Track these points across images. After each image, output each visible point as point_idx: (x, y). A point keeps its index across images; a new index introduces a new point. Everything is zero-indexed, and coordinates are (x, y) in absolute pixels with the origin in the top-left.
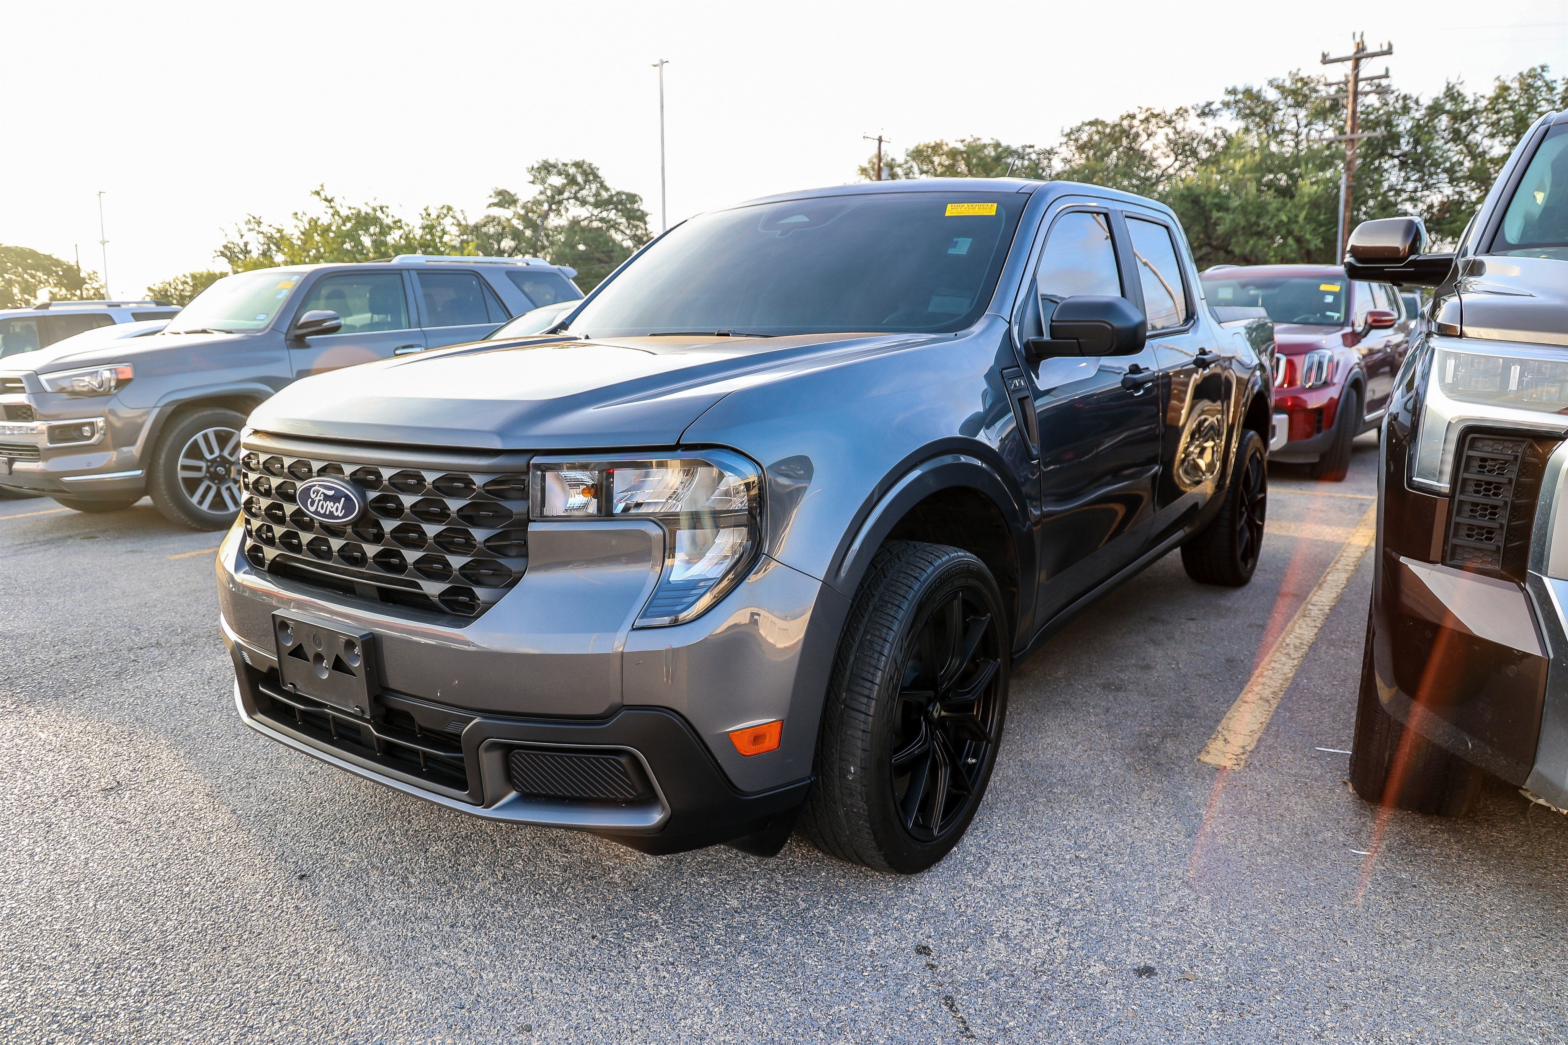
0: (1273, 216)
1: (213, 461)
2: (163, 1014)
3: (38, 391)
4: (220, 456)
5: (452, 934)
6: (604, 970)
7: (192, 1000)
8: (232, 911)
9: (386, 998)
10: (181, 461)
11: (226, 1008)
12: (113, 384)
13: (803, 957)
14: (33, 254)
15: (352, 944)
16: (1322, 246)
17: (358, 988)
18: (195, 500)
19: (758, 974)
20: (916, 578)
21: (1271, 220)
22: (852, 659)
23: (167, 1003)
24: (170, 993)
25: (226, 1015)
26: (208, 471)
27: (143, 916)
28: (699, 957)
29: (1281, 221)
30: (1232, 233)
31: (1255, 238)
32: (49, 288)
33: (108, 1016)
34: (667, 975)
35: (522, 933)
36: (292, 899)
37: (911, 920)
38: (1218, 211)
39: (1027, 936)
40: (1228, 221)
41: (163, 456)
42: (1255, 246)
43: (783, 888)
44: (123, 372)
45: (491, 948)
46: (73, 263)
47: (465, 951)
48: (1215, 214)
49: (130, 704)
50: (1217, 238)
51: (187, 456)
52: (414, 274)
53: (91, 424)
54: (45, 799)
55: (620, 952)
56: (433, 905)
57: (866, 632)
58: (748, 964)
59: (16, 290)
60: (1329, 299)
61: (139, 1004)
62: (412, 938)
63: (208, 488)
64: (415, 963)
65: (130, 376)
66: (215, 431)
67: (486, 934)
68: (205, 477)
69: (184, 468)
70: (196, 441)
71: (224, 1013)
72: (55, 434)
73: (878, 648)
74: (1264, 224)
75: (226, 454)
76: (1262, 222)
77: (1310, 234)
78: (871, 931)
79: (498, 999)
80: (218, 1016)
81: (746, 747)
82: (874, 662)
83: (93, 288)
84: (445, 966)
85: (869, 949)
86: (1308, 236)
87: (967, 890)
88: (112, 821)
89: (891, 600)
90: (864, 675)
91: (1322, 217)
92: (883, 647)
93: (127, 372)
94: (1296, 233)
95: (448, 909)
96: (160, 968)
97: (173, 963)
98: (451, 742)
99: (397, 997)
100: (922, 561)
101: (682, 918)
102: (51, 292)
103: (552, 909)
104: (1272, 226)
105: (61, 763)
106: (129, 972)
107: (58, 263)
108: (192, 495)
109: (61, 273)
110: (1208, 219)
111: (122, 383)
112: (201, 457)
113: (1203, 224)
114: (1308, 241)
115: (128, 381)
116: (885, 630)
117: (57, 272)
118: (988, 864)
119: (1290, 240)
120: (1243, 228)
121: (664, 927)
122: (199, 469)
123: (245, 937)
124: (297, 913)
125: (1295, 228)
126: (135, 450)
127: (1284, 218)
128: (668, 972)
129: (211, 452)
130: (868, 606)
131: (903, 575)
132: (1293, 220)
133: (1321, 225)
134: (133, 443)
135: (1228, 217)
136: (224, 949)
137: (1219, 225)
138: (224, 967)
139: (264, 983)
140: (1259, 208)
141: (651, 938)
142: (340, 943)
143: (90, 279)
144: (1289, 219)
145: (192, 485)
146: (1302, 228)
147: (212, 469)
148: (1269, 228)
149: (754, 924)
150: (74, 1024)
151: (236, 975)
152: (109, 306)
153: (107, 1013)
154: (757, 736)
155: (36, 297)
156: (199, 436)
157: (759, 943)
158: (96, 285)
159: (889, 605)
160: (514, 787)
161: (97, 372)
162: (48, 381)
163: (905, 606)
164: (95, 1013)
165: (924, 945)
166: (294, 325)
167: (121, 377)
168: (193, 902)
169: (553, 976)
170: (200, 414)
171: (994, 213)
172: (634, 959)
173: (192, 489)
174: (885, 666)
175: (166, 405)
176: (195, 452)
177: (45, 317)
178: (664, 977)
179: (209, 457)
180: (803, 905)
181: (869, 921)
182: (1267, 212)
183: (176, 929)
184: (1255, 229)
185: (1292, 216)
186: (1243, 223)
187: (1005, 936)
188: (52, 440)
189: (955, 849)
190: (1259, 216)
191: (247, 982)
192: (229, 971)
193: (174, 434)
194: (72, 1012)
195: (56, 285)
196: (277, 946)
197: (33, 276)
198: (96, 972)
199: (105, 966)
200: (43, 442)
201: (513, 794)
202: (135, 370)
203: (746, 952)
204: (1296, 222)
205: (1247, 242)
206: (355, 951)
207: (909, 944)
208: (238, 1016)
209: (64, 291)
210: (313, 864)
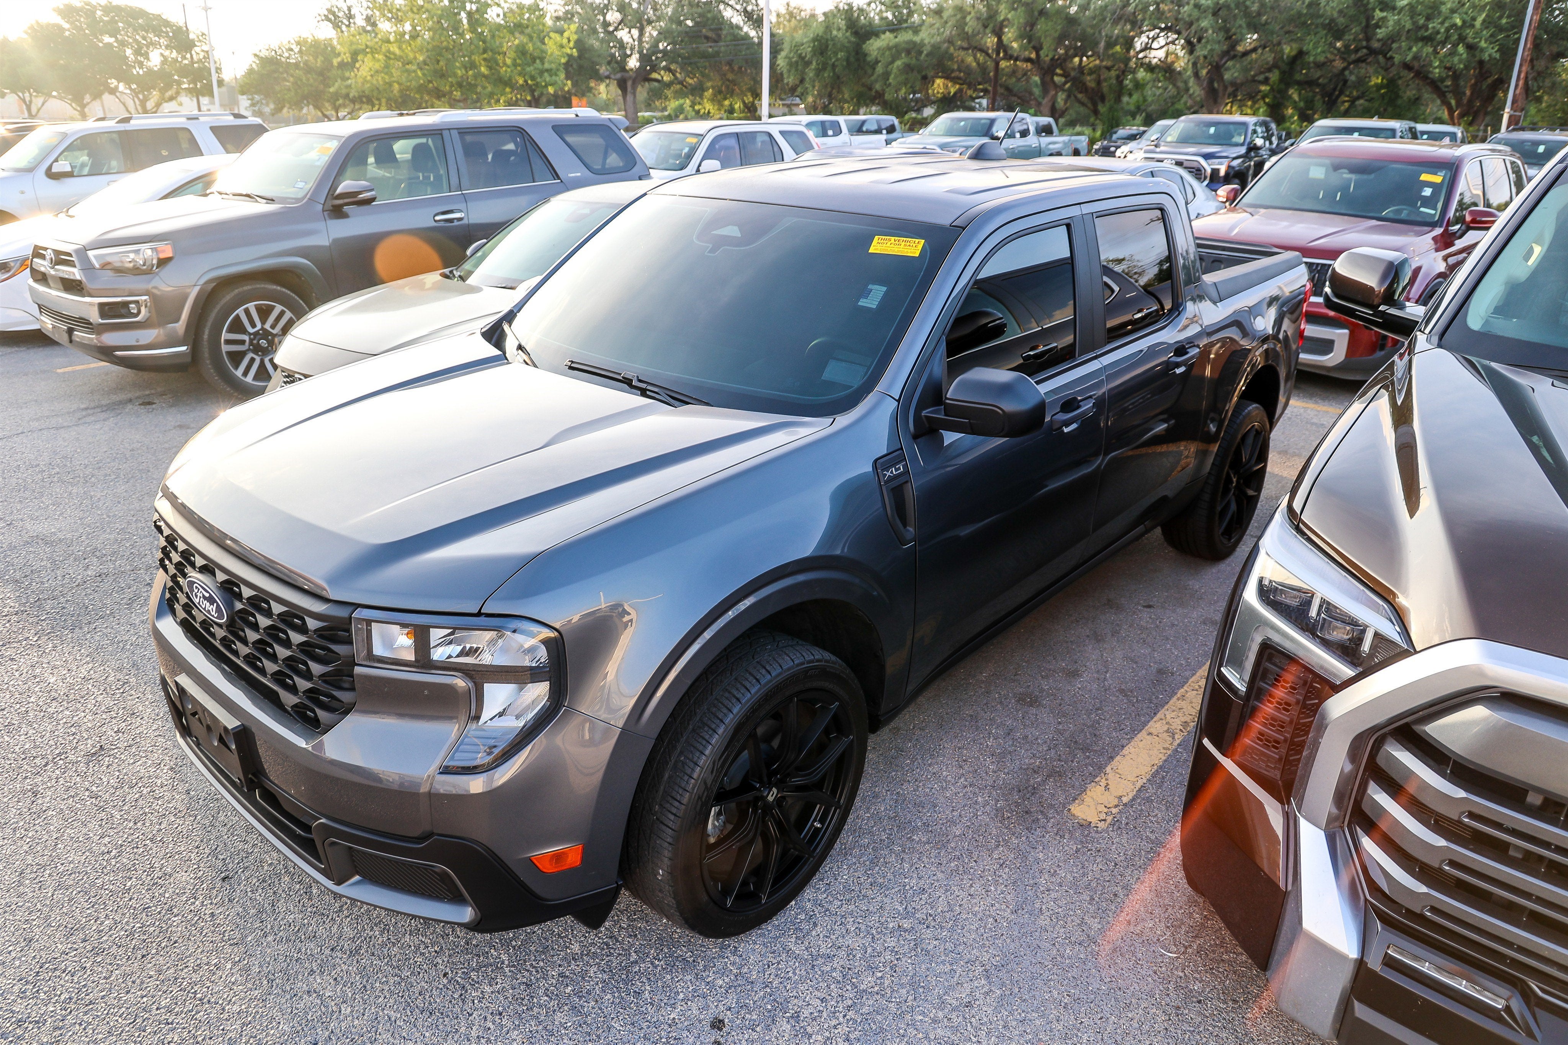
0: (1446, 18)
1: (256, 334)
2: (80, 1024)
3: (87, 267)
4: (262, 329)
5: (330, 958)
6: (442, 1014)
7: (105, 1012)
8: (160, 913)
9: (258, 1027)
10: (225, 335)
11: (130, 1023)
12: (155, 262)
13: (613, 1018)
14: (142, 13)
15: (246, 962)
16: (1498, 56)
17: (239, 1013)
18: (239, 373)
19: (567, 1034)
20: (738, 700)
21: (1442, 23)
22: (667, 776)
23: (86, 1013)
24: (91, 1003)
25: (128, 1031)
26: (251, 343)
27: (89, 911)
28: (525, 1008)
29: (1455, 25)
30: (1392, 38)
31: (1420, 44)
32: (161, 51)
33: (37, 1022)
34: (492, 1027)
35: (387, 964)
36: (211, 903)
37: (721, 987)
38: (1381, 10)
39: (814, 1019)
40: (1391, 23)
41: (207, 332)
42: (1420, 51)
43: (623, 933)
44: (163, 251)
45: (357, 978)
46: (181, 23)
47: (336, 979)
48: (1378, 14)
49: (132, 645)
50: (1379, 40)
51: (230, 330)
52: (455, 133)
53: (137, 302)
54: (37, 761)
55: (461, 995)
56: (324, 922)
57: (681, 753)
58: (563, 1021)
59: (129, 52)
60: (1427, 192)
61: (64, 1012)
62: (297, 961)
63: (252, 360)
64: (291, 989)
65: (171, 255)
66: (255, 306)
67: (358, 962)
68: (249, 350)
69: (228, 342)
70: (238, 315)
71: (127, 1029)
72: (106, 310)
73: (689, 771)
74: (1434, 28)
75: (267, 326)
76: (1430, 26)
77: (1486, 41)
78: (681, 996)
79: (347, 1038)
80: (122, 1032)
81: (549, 868)
82: (683, 784)
83: (203, 51)
84: (315, 995)
85: (672, 1017)
86: (1483, 44)
87: (784, 955)
88: (87, 793)
89: (709, 723)
90: (674, 794)
91: (1504, 21)
92: (693, 770)
93: (167, 251)
94: (1470, 40)
95: (335, 929)
96: (88, 973)
97: (100, 969)
98: (307, 828)
99: (267, 1026)
100: (751, 679)
101: (525, 961)
102: (162, 55)
103: (420, 937)
104: (1442, 30)
105: (60, 716)
106: (64, 975)
107: (167, 23)
108: (236, 368)
109: (171, 34)
110: (1369, 18)
111: (163, 262)
112: (244, 331)
113: (1364, 24)
114: (1482, 50)
115: (169, 259)
116: (697, 754)
117: (167, 33)
118: (815, 925)
119: (1461, 49)
120: (1409, 31)
121: (507, 970)
122: (242, 342)
123: (163, 945)
124: (211, 921)
125: (1470, 33)
126: (180, 326)
127: (1458, 22)
128: (494, 1022)
129: (253, 325)
130: (688, 724)
131: (727, 695)
132: (1468, 24)
133: (1501, 29)
134: (177, 320)
135: (1392, 19)
136: (143, 956)
137: (1380, 27)
138: (139, 977)
139: (166, 998)
140: (1431, 8)
141: (492, 982)
142: (237, 959)
143: (200, 41)
144: (1464, 22)
145: (235, 359)
146: (1477, 34)
147: (255, 342)
148: (1438, 32)
149: (584, 975)
150: (10, 1028)
151: (146, 988)
152: (188, 119)
153: (37, 1019)
154: (558, 857)
155: (148, 59)
156: (240, 311)
157: (580, 997)
158: (206, 48)
159: (706, 728)
160: (358, 873)
161: (139, 250)
162: (95, 257)
163: (720, 731)
164: (29, 1017)
165: (721, 1018)
166: (331, 194)
167: (162, 256)
168: (130, 899)
169: (399, 1016)
170: (240, 289)
171: (917, 255)
172: (471, 1004)
173: (237, 362)
174: (693, 788)
175: (206, 283)
176: (237, 326)
177: (126, 131)
178: (489, 1029)
179: (251, 330)
180: (634, 957)
181: (685, 983)
182: (1440, 13)
183: (110, 929)
184: (1421, 33)
185: (1468, 19)
186: (1408, 25)
187: (796, 1017)
188: (103, 315)
189: (793, 903)
190: (1428, 18)
191: (153, 997)
192: (142, 983)
193: (216, 311)
194: (11, 1015)
195: (167, 47)
196: (186, 957)
197: (144, 38)
198: (38, 972)
199: (47, 965)
200: (95, 317)
201: (357, 878)
202: (175, 250)
203: (566, 1008)
204: (1473, 26)
205: (1410, 49)
206: (247, 969)
207: (708, 1017)
208: (137, 1034)
209: (174, 54)
210: (238, 863)
